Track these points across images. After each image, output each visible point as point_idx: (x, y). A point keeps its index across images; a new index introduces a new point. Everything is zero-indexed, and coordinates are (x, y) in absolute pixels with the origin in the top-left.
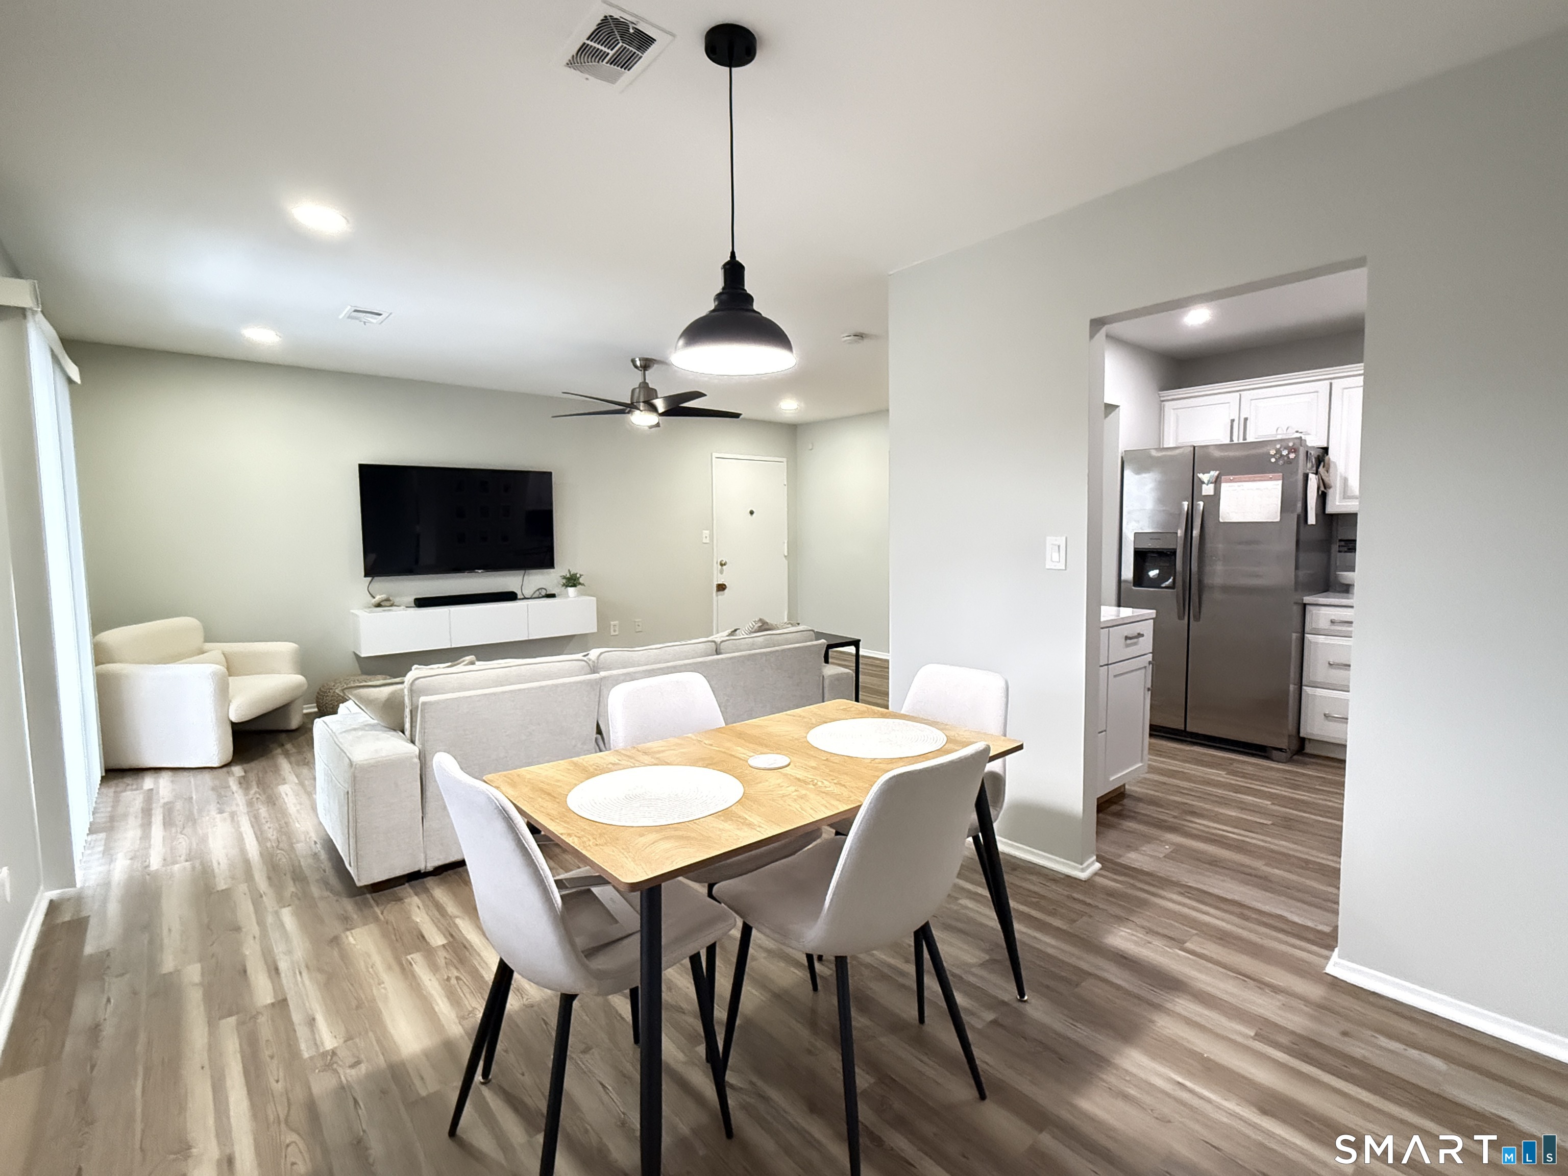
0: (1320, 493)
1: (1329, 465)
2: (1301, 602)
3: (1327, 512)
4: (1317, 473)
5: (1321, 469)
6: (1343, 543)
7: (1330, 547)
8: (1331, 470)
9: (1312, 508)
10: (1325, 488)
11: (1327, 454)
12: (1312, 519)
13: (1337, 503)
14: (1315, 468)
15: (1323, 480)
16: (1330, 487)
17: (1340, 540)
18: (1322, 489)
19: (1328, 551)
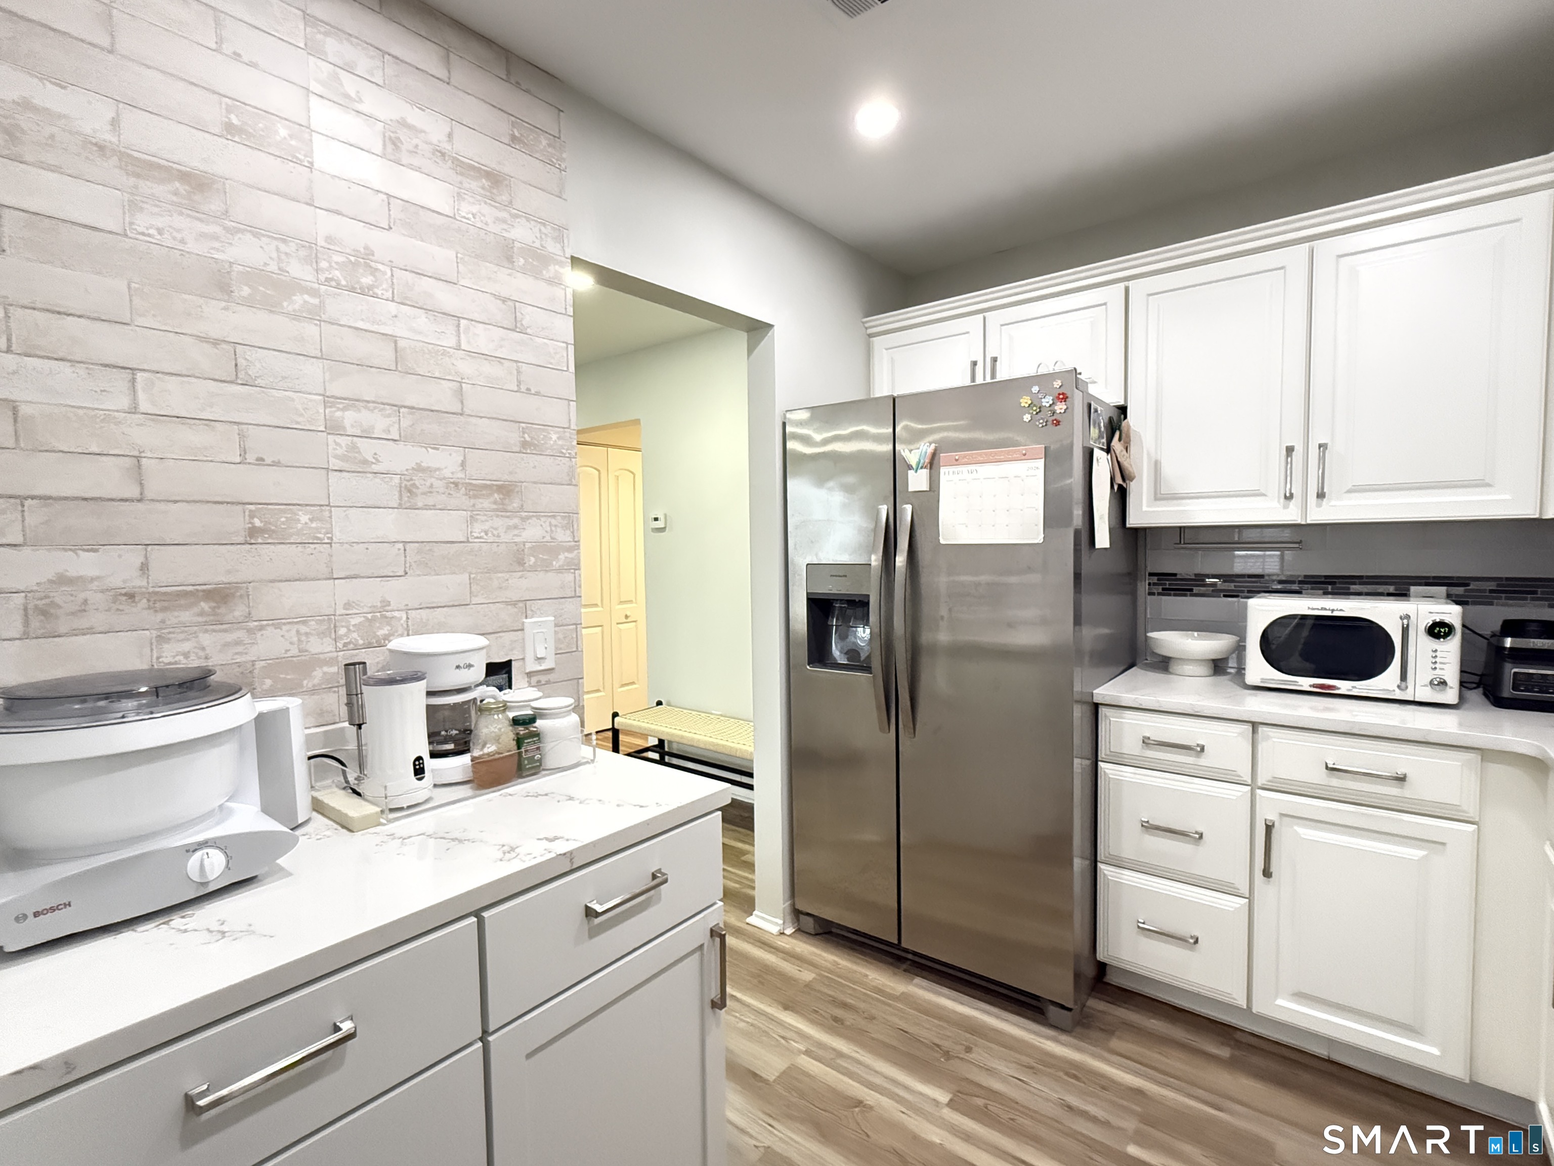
0: (1116, 487)
1: (1128, 436)
2: (1089, 699)
3: (1128, 525)
4: (1108, 450)
5: (1115, 442)
6: (1155, 579)
7: (1136, 585)
8: (1133, 448)
9: (1101, 517)
10: (1124, 480)
11: (1125, 417)
12: (1103, 540)
13: (1145, 508)
14: (1104, 440)
15: (1118, 462)
16: (1131, 479)
17: (1151, 574)
18: (1119, 480)
19: (1134, 594)
